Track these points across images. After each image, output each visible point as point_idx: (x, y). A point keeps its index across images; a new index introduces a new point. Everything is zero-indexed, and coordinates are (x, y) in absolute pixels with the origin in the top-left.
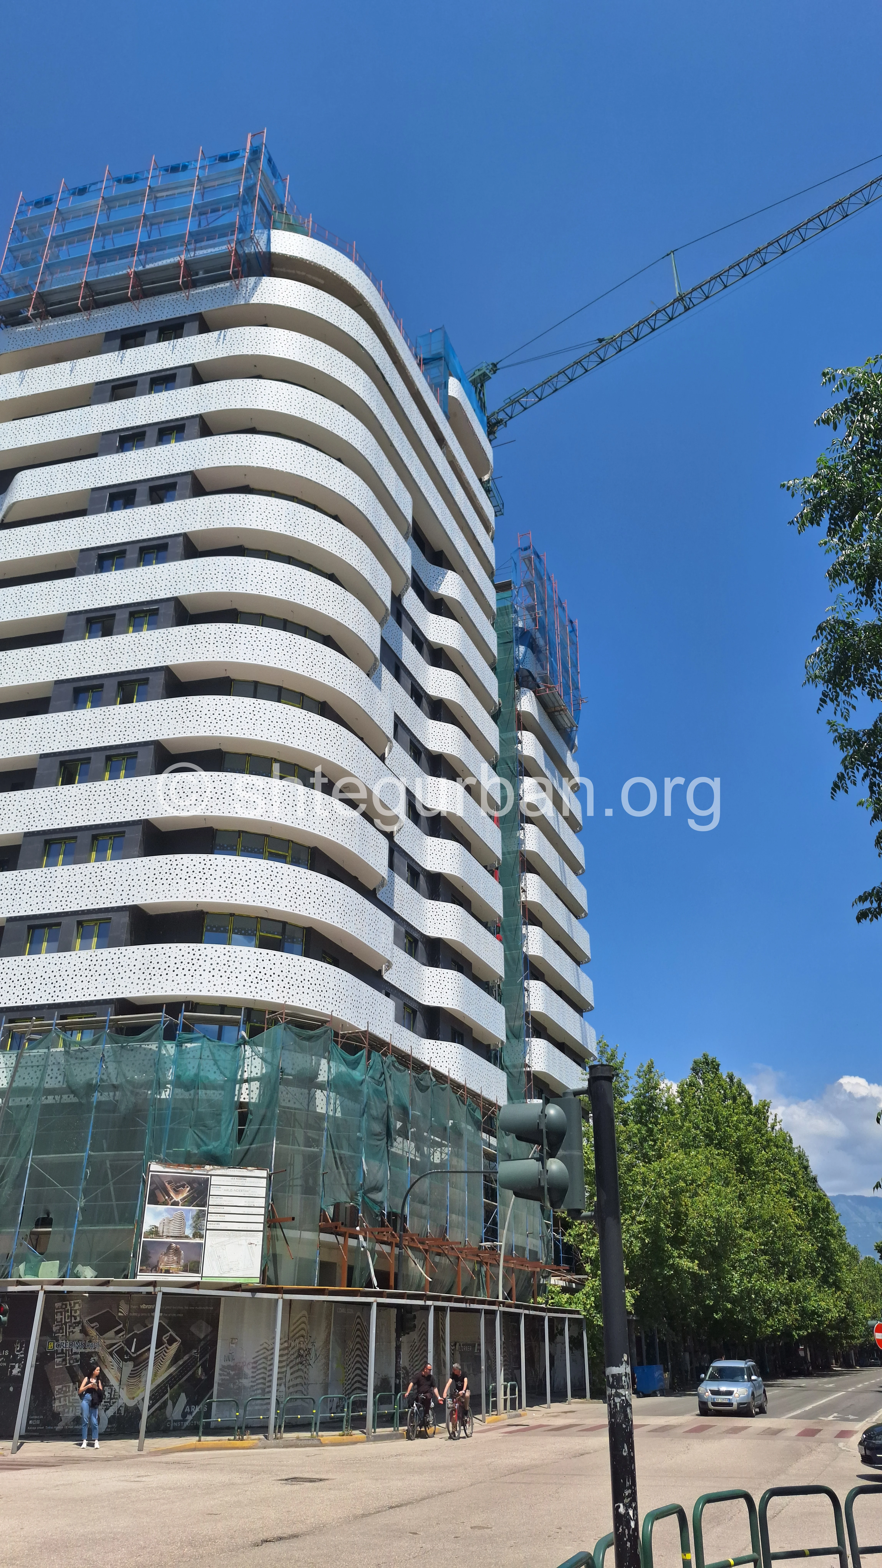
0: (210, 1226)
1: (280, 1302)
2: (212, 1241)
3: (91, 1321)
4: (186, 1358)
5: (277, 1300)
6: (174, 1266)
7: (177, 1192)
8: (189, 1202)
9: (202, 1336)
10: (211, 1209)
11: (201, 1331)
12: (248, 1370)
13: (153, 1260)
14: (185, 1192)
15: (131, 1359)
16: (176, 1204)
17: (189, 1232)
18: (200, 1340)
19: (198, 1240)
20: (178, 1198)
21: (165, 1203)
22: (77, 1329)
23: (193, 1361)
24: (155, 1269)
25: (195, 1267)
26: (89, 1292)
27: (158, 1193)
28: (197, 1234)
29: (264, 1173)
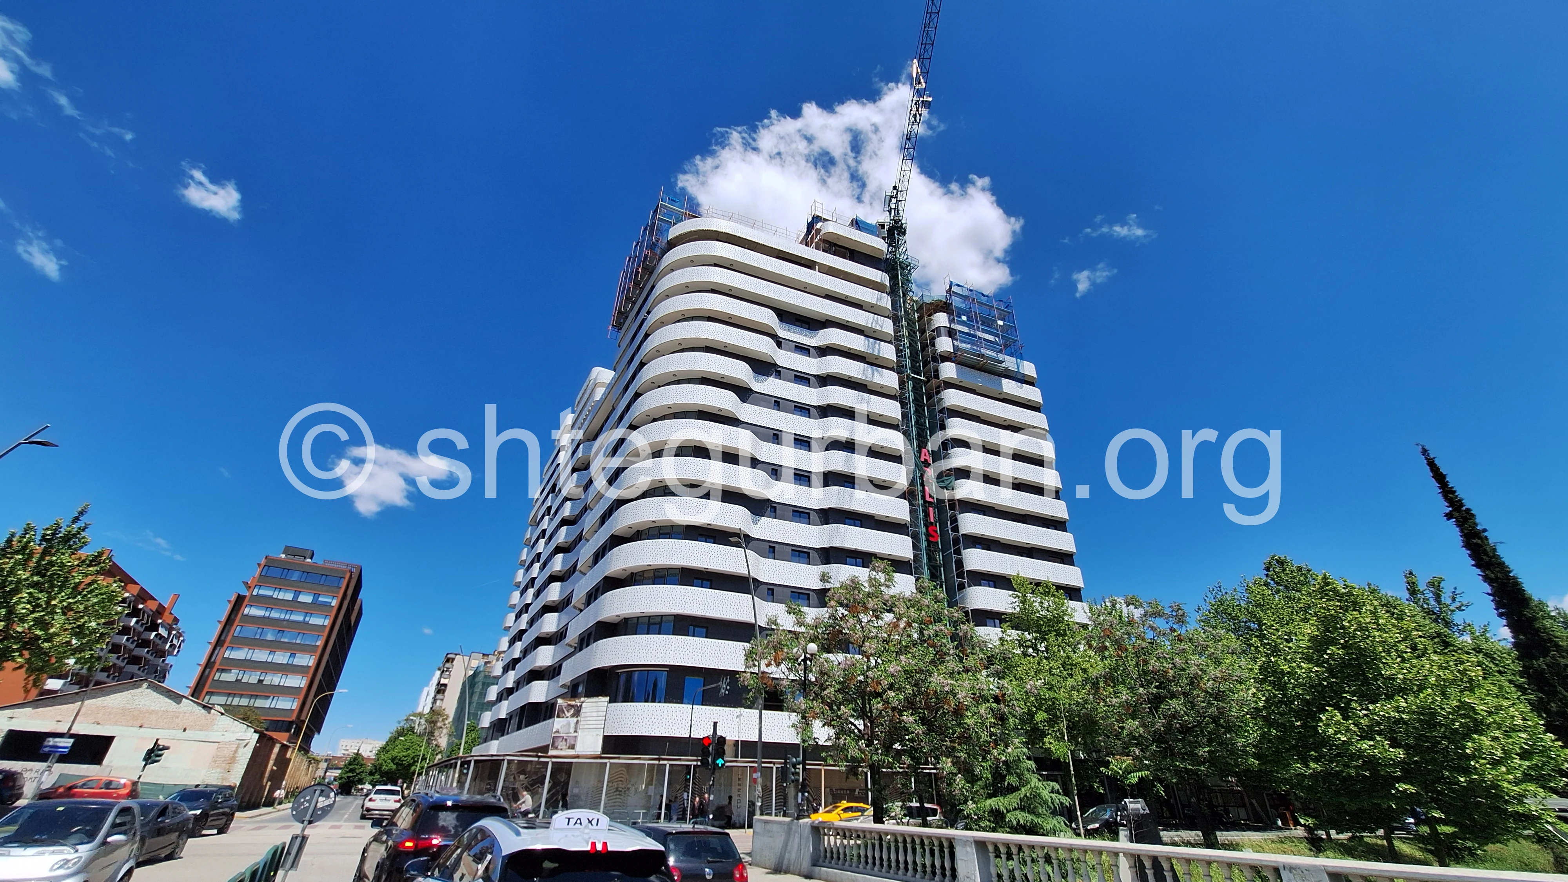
0: (581, 727)
1: (608, 765)
2: (580, 734)
3: (518, 773)
4: (554, 790)
5: (606, 763)
6: (564, 747)
7: (568, 711)
8: (572, 716)
9: (563, 780)
10: (582, 719)
11: (562, 778)
12: (583, 797)
13: (556, 744)
14: (572, 711)
15: (530, 790)
16: (567, 717)
17: (572, 730)
18: (561, 782)
19: (575, 734)
20: (568, 714)
21: (563, 717)
22: (512, 777)
23: (557, 793)
24: (556, 748)
25: (572, 747)
26: (518, 760)
27: (560, 713)
28: (575, 731)
29: (607, 699)
